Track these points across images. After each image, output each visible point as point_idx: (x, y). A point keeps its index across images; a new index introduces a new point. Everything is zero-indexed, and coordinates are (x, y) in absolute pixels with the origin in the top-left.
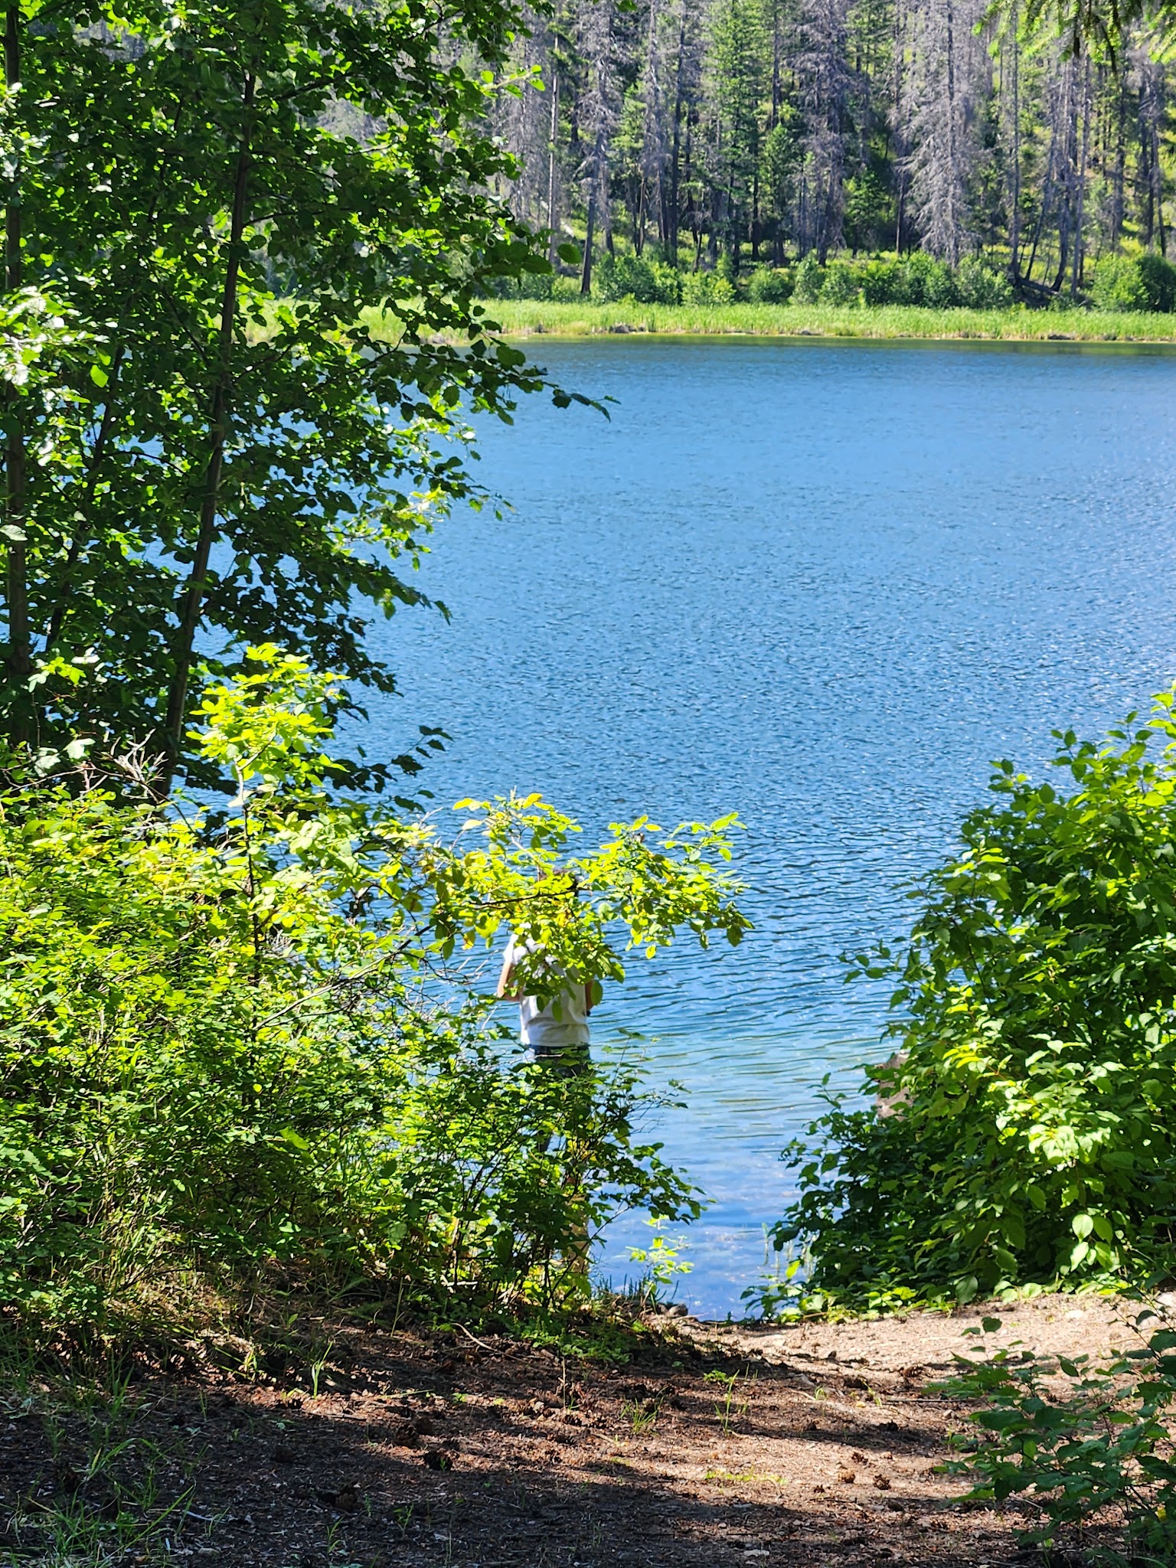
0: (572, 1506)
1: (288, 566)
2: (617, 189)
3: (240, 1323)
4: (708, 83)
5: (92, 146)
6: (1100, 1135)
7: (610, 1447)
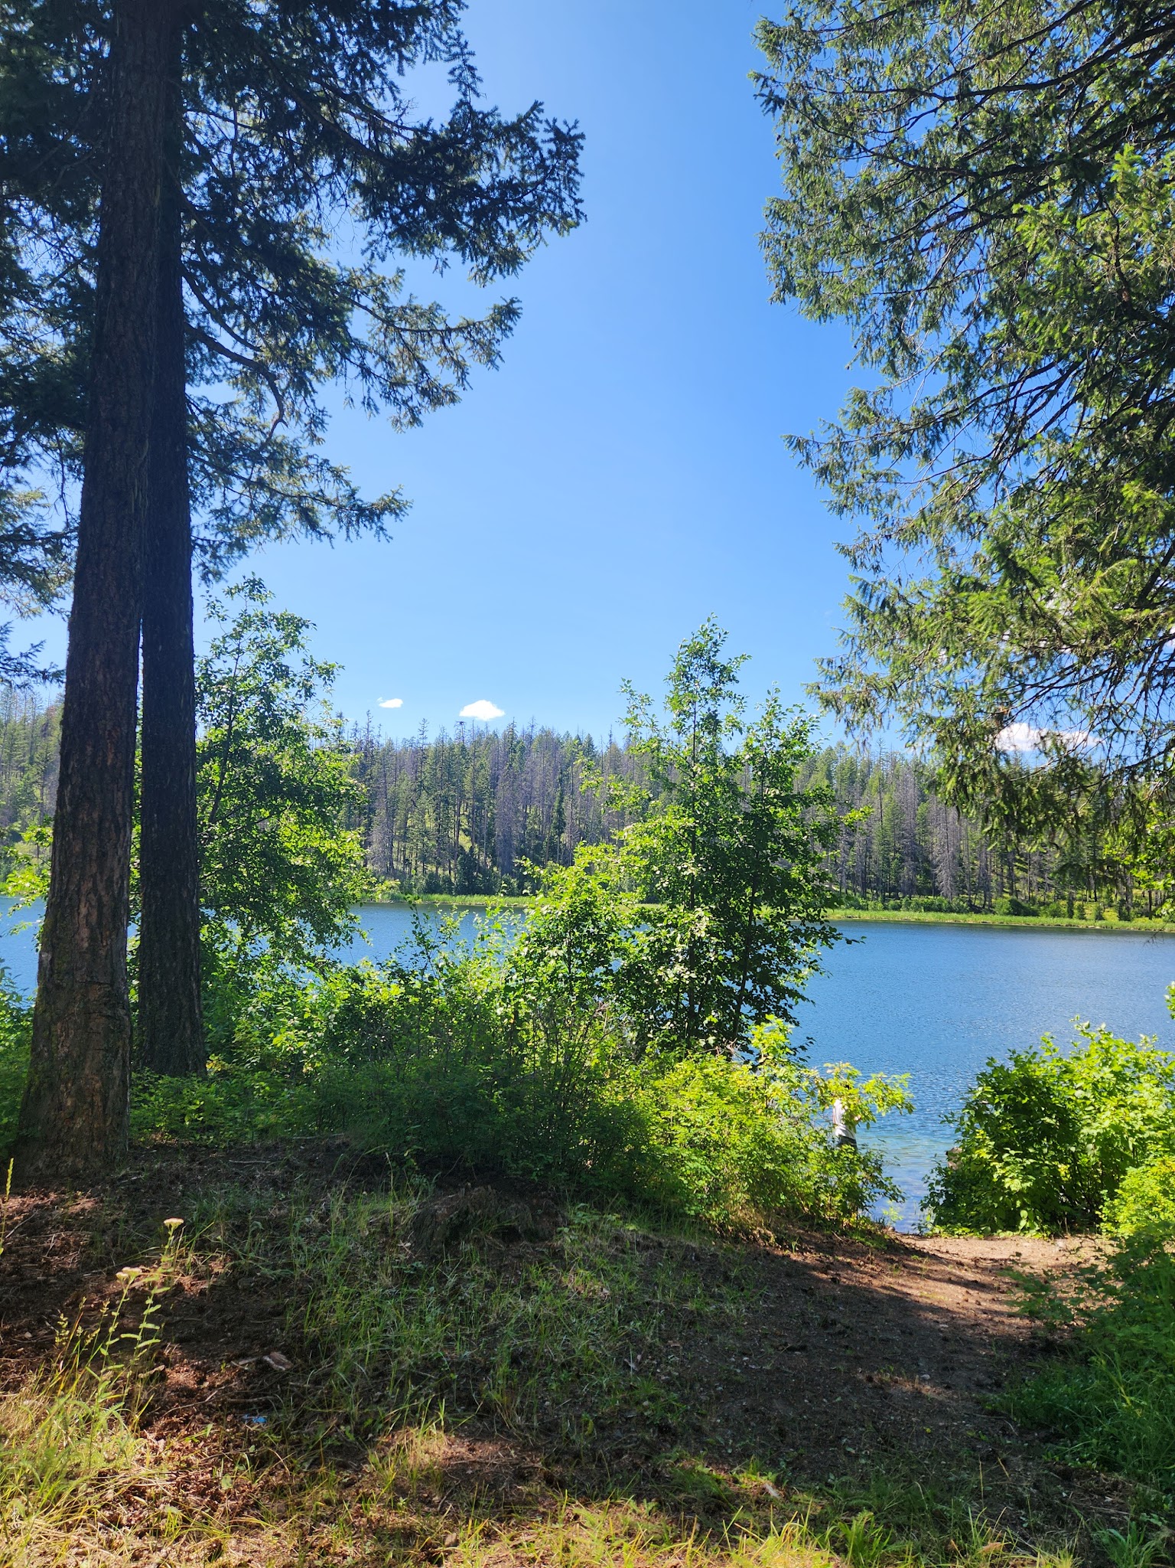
0: (880, 1301)
1: (768, 989)
2: (848, 877)
3: (768, 1226)
4: (874, 847)
5: (714, 871)
6: (1028, 1184)
7: (888, 1280)
